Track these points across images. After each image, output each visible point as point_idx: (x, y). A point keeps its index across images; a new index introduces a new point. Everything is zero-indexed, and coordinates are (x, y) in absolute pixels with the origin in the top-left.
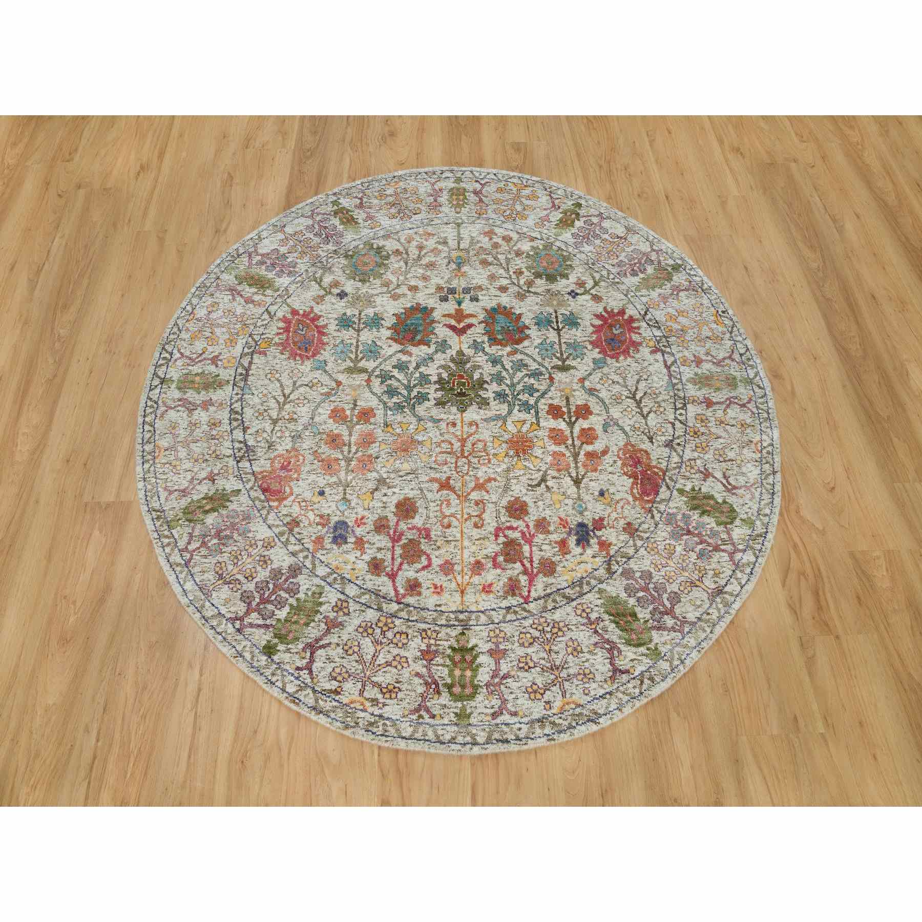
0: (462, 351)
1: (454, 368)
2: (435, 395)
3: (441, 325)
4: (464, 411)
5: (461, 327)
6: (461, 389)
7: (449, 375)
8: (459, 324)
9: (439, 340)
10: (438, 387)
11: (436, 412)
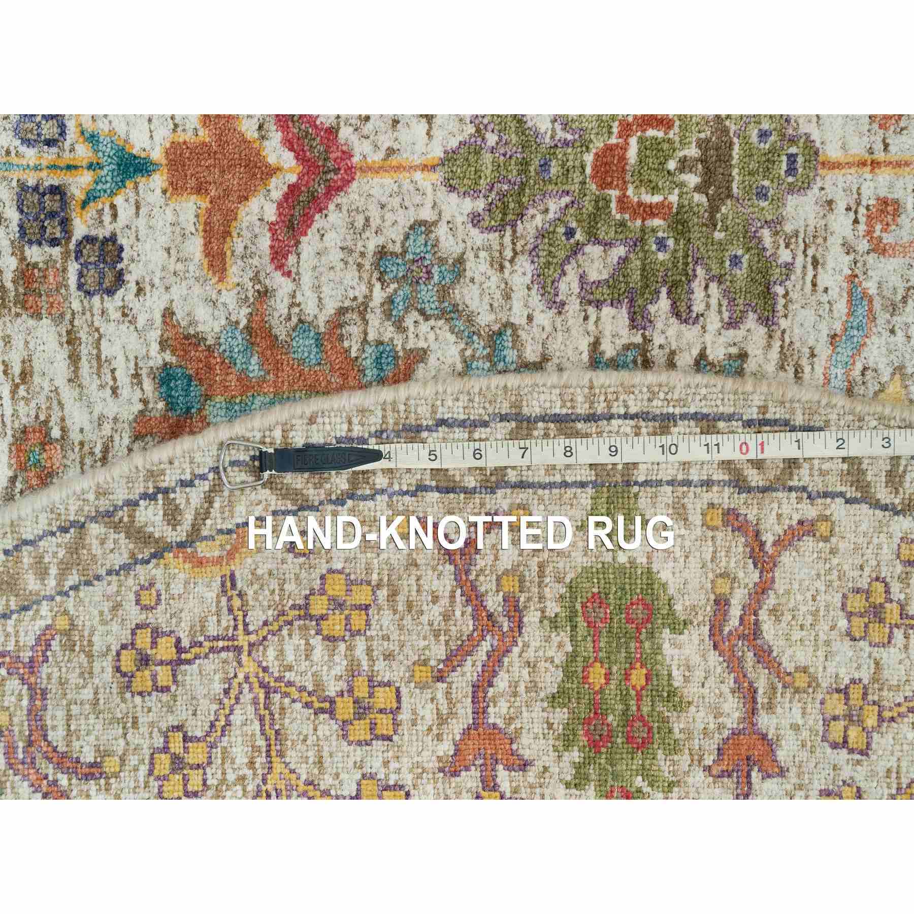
0: (450, 157)
1: (554, 206)
2: (713, 322)
3: (282, 285)
4: (812, 151)
5: (288, 159)
6: (685, 165)
7: (593, 237)
8: (272, 171)
9: (379, 295)
10: (664, 303)
11: (808, 316)
